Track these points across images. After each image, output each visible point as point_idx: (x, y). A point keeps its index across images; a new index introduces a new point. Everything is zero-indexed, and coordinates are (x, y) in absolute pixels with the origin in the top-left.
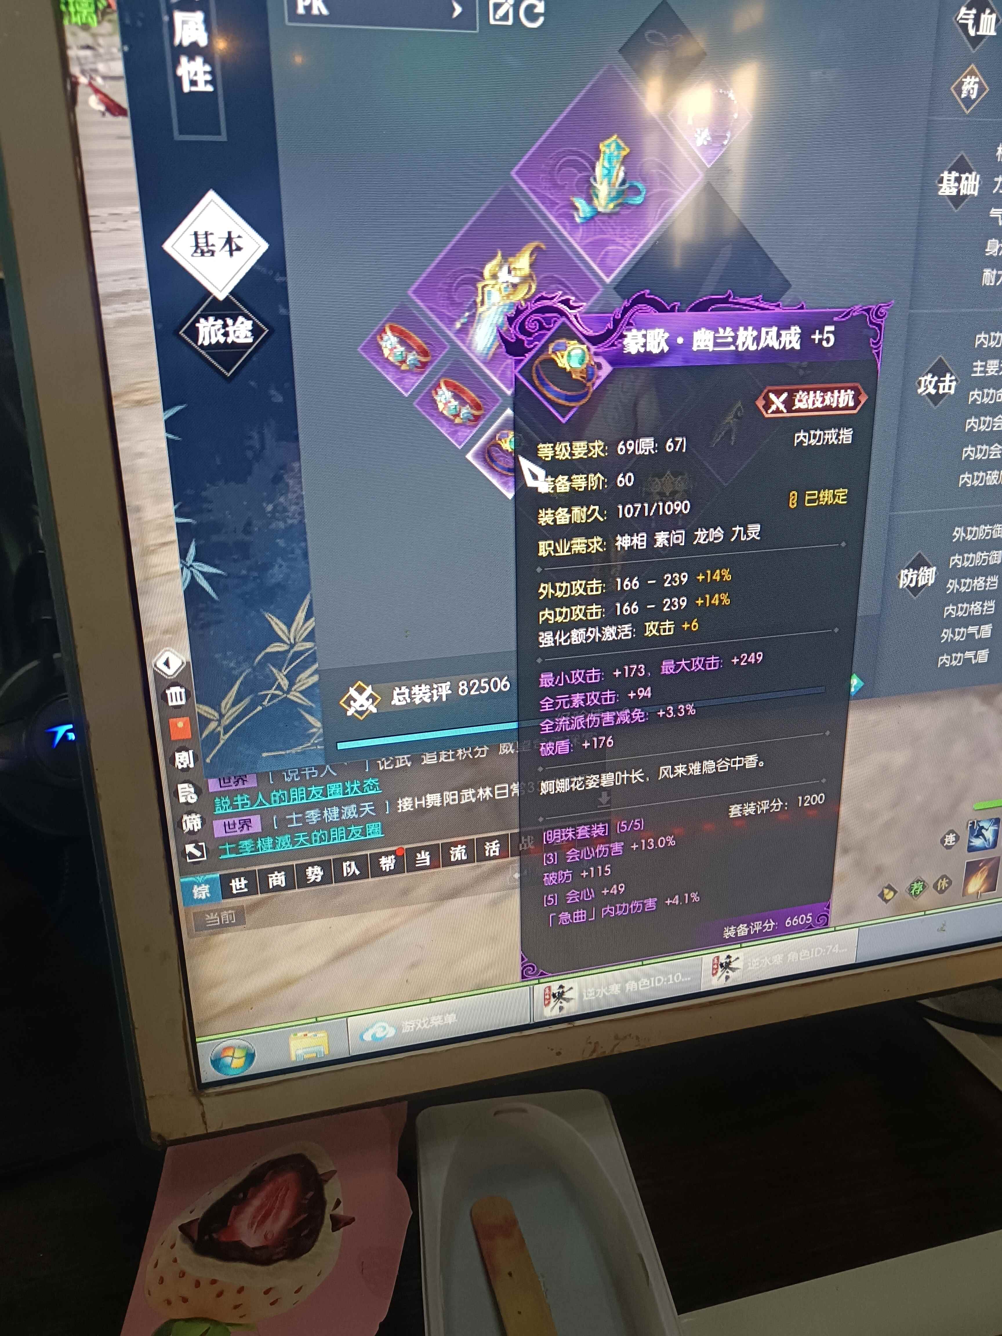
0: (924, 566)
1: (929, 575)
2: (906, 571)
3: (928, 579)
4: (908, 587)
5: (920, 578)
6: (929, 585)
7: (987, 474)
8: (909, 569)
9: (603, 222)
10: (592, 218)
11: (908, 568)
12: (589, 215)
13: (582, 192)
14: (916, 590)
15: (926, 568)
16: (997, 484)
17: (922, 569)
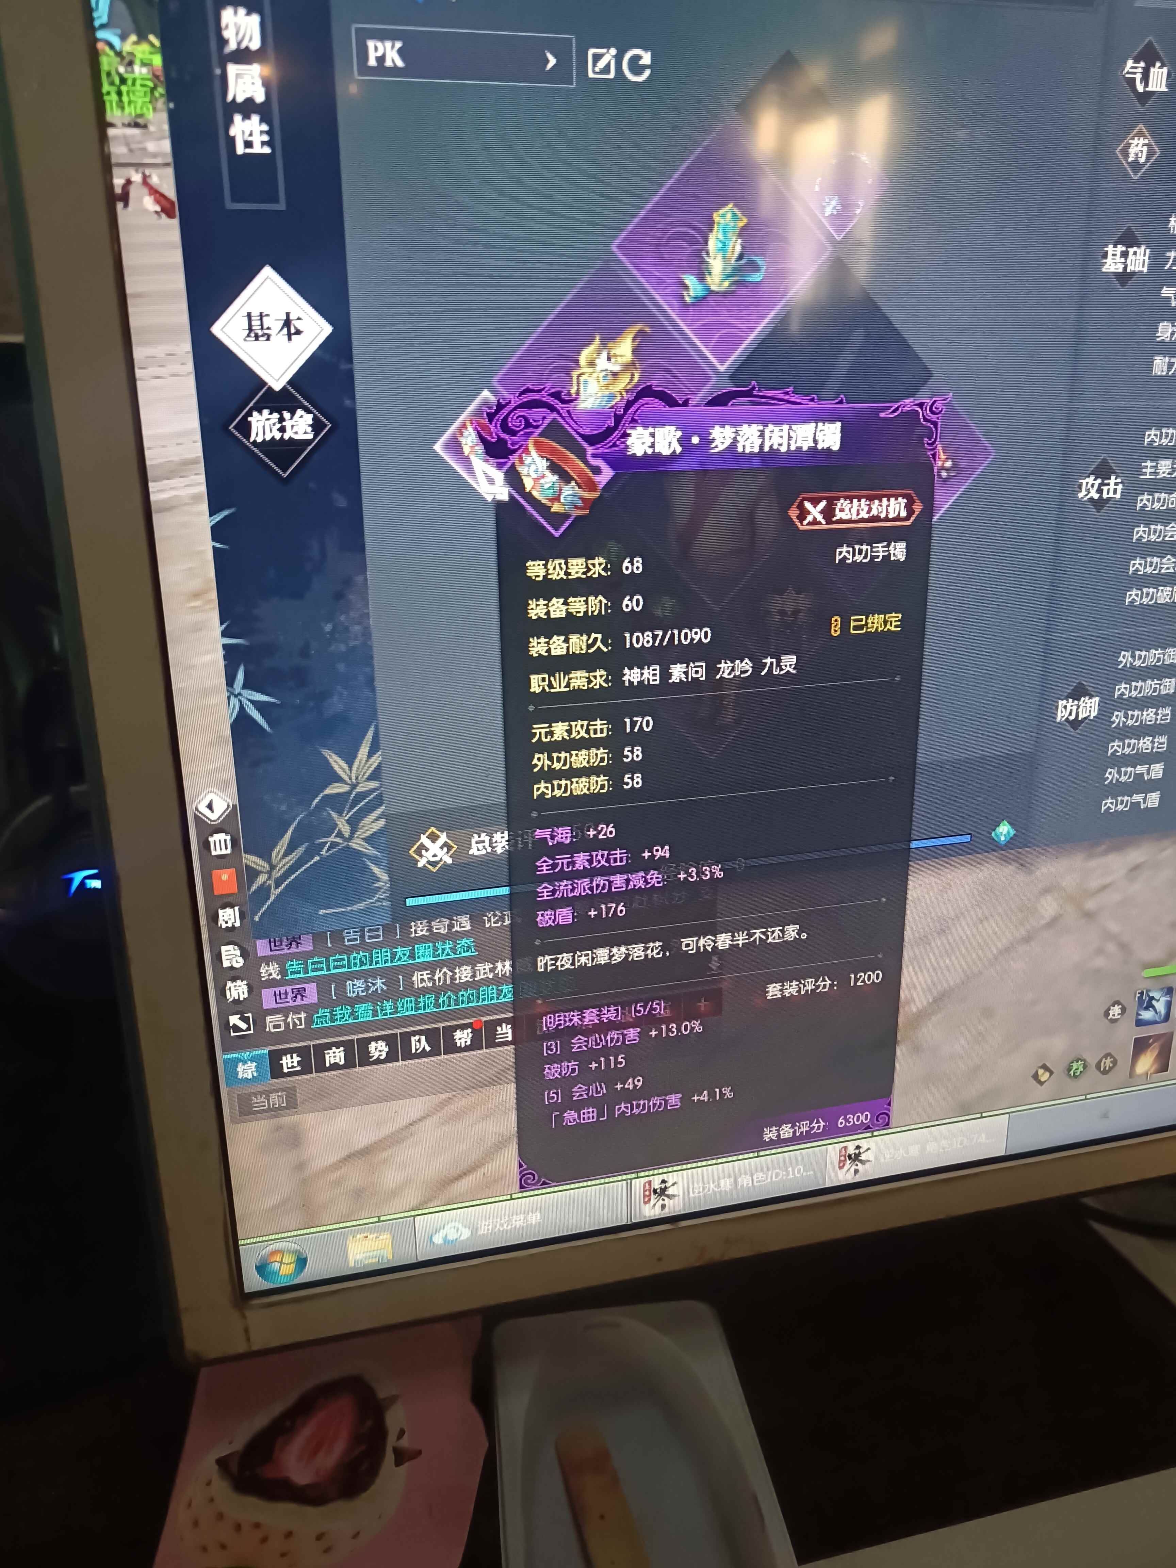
0: (1085, 696)
1: (1091, 707)
2: (1065, 701)
3: (1090, 711)
4: (1067, 719)
5: (1080, 710)
6: (1092, 717)
7: (1158, 591)
8: (1068, 700)
9: (717, 303)
10: (705, 297)
11: (1067, 698)
12: (700, 294)
13: (692, 268)
14: (1075, 723)
15: (1087, 698)
16: (1169, 601)
17: (1083, 699)
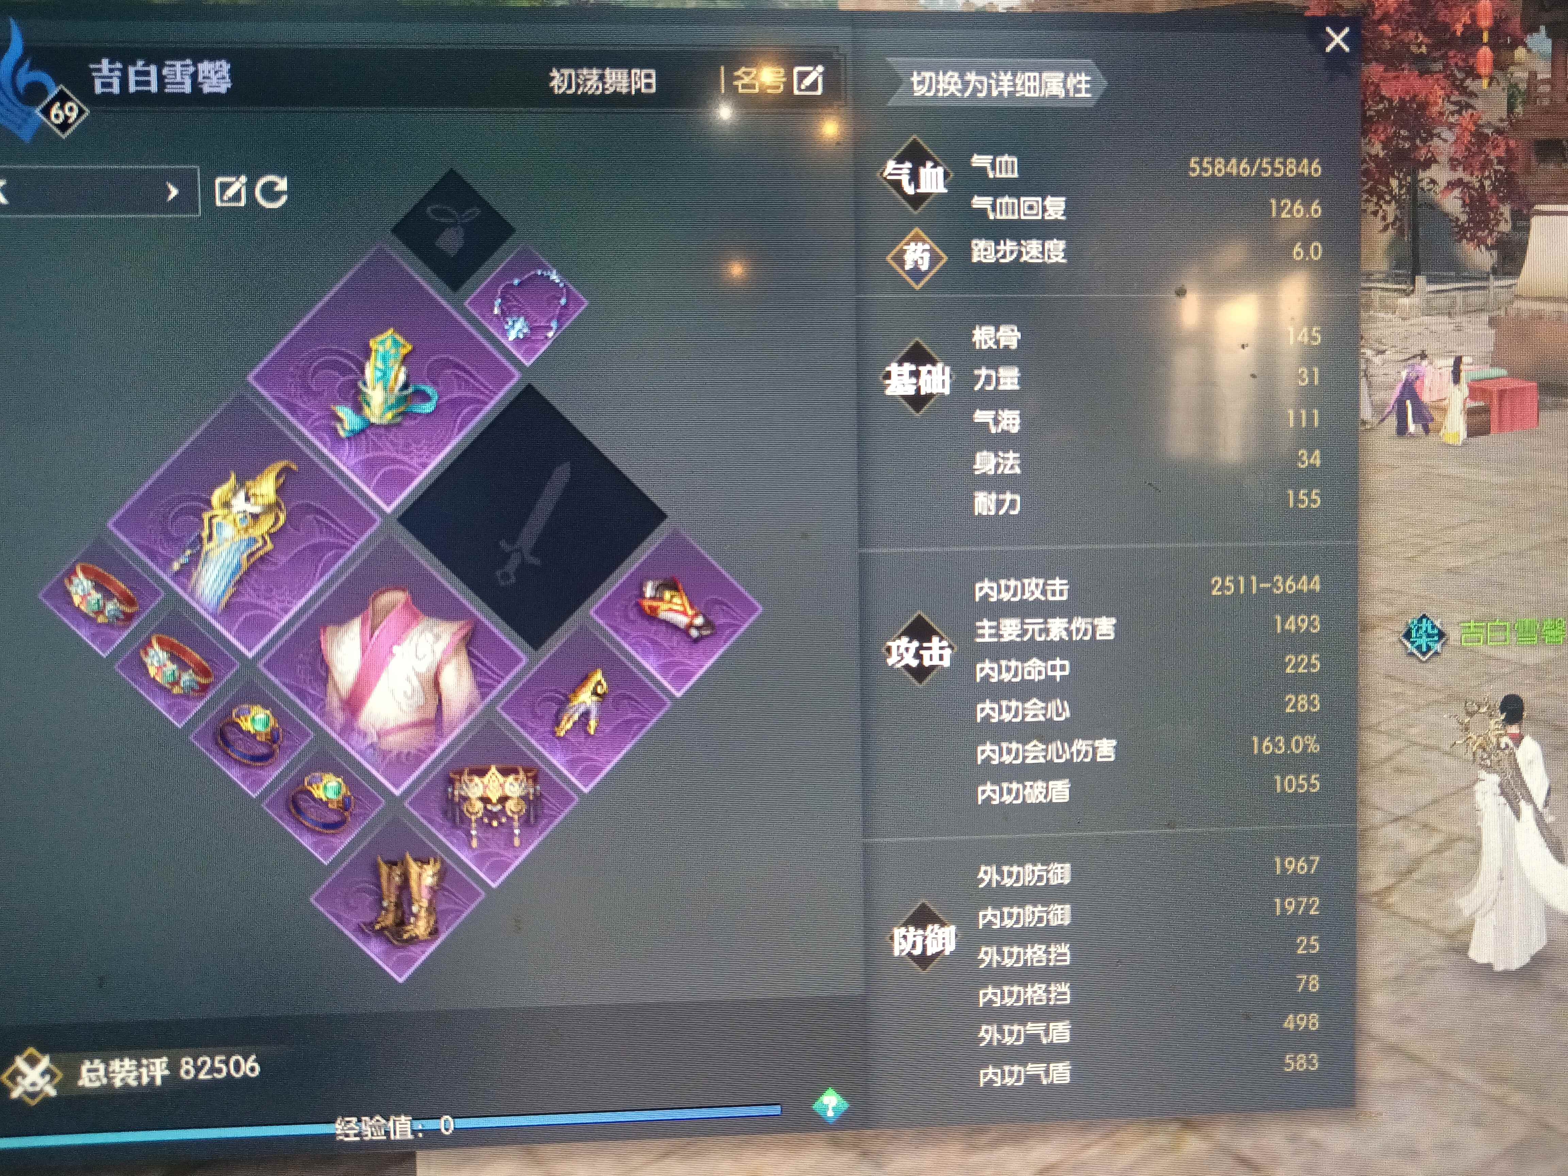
0: (933, 923)
1: (944, 939)
2: (903, 930)
3: (944, 945)
4: (910, 954)
5: (928, 942)
6: (947, 953)
7: (1025, 787)
8: (907, 928)
9: (380, 436)
10: (363, 431)
11: (906, 925)
12: (357, 427)
13: (346, 399)
14: (924, 960)
15: (936, 926)
16: (1044, 801)
17: (930, 927)
